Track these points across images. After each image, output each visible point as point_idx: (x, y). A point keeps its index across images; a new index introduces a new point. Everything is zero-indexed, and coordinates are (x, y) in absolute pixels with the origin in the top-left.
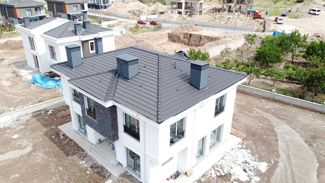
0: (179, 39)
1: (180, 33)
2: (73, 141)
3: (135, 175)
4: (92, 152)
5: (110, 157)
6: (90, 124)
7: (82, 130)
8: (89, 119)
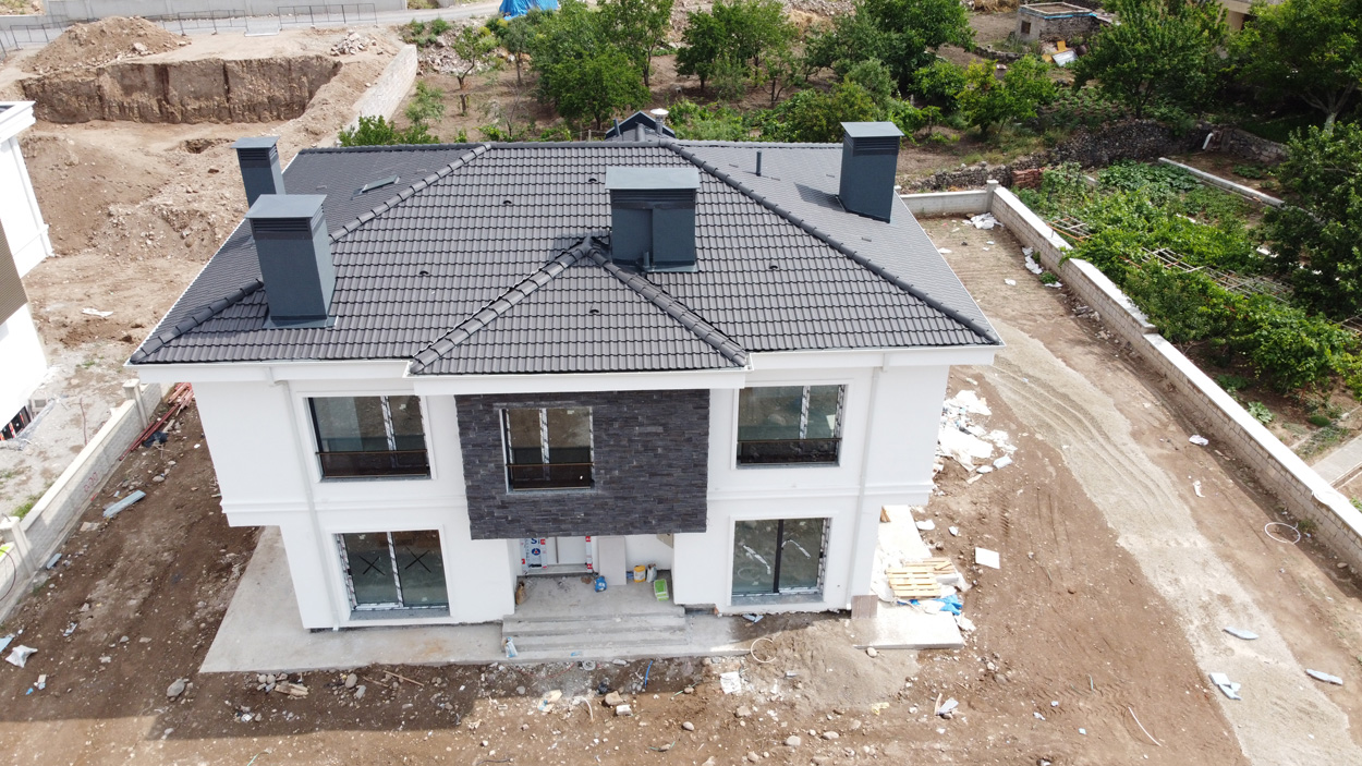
0: (97, 102)
1: (93, 70)
2: (382, 666)
3: (790, 602)
4: (530, 648)
5: (631, 615)
6: (535, 527)
7: (373, 606)
8: (535, 503)
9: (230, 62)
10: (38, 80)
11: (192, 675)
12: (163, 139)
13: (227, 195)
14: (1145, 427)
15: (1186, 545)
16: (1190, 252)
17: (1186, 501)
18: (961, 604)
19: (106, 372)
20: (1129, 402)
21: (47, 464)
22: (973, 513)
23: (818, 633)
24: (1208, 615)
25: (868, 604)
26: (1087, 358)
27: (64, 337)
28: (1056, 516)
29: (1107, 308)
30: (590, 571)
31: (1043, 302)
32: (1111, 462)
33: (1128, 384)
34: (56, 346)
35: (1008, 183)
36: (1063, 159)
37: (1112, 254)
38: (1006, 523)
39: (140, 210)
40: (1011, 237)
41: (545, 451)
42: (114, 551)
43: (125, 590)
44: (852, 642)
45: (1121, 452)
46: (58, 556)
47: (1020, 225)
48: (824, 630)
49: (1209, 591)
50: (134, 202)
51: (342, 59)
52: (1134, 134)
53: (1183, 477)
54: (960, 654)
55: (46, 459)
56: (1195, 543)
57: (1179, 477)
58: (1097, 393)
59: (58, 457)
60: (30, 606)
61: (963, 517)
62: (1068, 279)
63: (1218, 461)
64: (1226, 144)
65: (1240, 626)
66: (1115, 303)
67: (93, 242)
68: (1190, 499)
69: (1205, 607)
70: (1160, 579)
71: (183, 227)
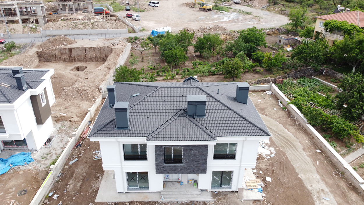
0: (54, 57)
1: (54, 49)
2: (134, 201)
3: (224, 189)
4: (167, 198)
5: (189, 191)
6: (170, 172)
7: (132, 187)
8: (170, 167)
9: (87, 48)
10: (41, 51)
11: (93, 202)
12: (70, 66)
13: (91, 85)
14: (306, 147)
15: (314, 177)
16: (318, 103)
17: (315, 166)
18: (262, 190)
19: (66, 129)
20: (302, 141)
21: (56, 152)
22: (265, 168)
23: (230, 196)
24: (318, 194)
25: (242, 190)
26: (293, 129)
27: (56, 120)
28: (285, 169)
29: (298, 117)
30: (179, 180)
31: (282, 115)
32: (297, 156)
33: (302, 136)
34: (54, 122)
35: (275, 82)
36: (288, 77)
37: (299, 103)
38: (273, 171)
39: (70, 88)
40: (275, 97)
41: (173, 156)
42: (73, 173)
43: (76, 182)
44: (238, 198)
45: (300, 154)
46: (61, 174)
47: (277, 94)
48: (232, 195)
49: (319, 188)
50: (69, 86)
51: (113, 47)
52: (306, 71)
53: (314, 160)
54: (262, 202)
55: (55, 150)
56: (316, 177)
57: (313, 160)
58: (295, 138)
59: (58, 150)
60: (56, 185)
61: (263, 169)
62: (289, 109)
63: (323, 156)
64: (329, 73)
65: (326, 197)
66: (300, 116)
67: (60, 96)
68: (316, 166)
69: (318, 192)
70: (308, 185)
71: (81, 93)
